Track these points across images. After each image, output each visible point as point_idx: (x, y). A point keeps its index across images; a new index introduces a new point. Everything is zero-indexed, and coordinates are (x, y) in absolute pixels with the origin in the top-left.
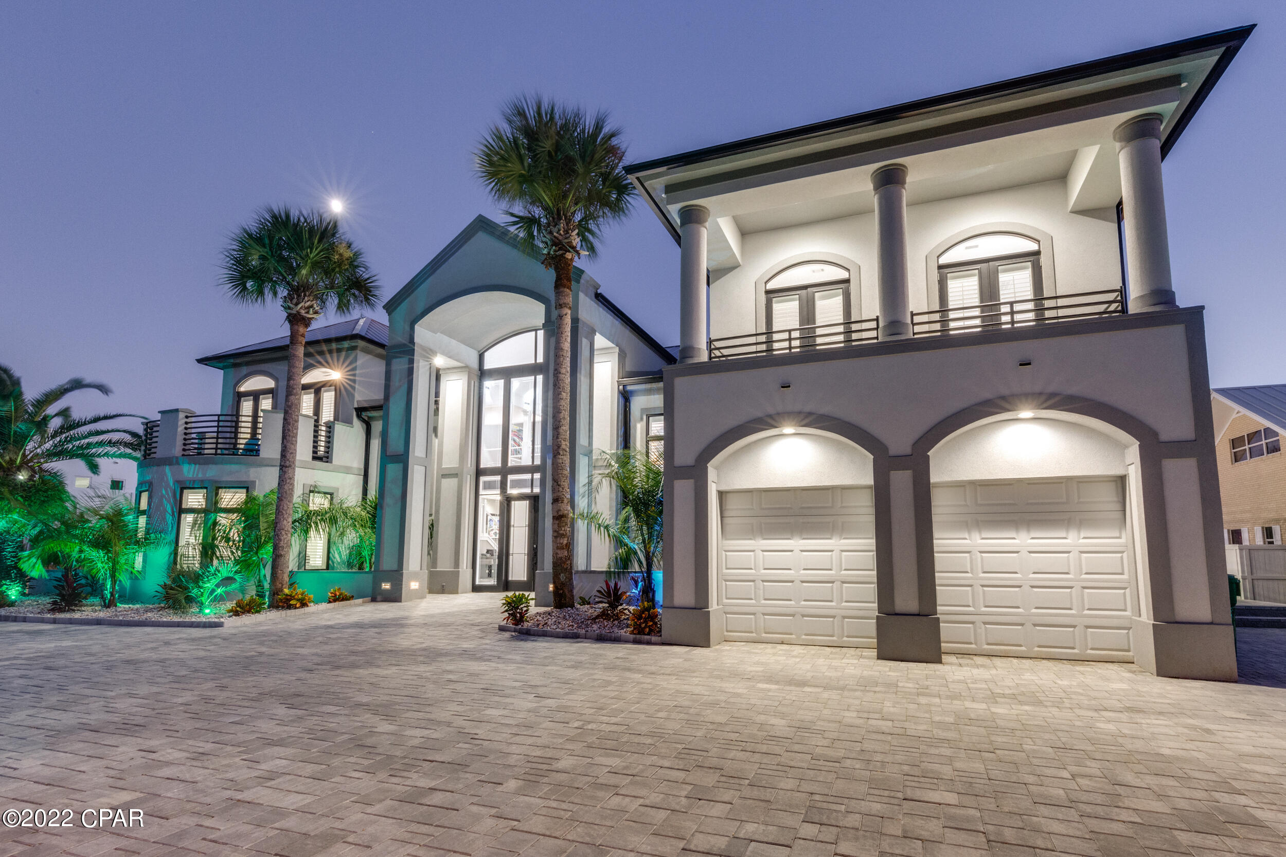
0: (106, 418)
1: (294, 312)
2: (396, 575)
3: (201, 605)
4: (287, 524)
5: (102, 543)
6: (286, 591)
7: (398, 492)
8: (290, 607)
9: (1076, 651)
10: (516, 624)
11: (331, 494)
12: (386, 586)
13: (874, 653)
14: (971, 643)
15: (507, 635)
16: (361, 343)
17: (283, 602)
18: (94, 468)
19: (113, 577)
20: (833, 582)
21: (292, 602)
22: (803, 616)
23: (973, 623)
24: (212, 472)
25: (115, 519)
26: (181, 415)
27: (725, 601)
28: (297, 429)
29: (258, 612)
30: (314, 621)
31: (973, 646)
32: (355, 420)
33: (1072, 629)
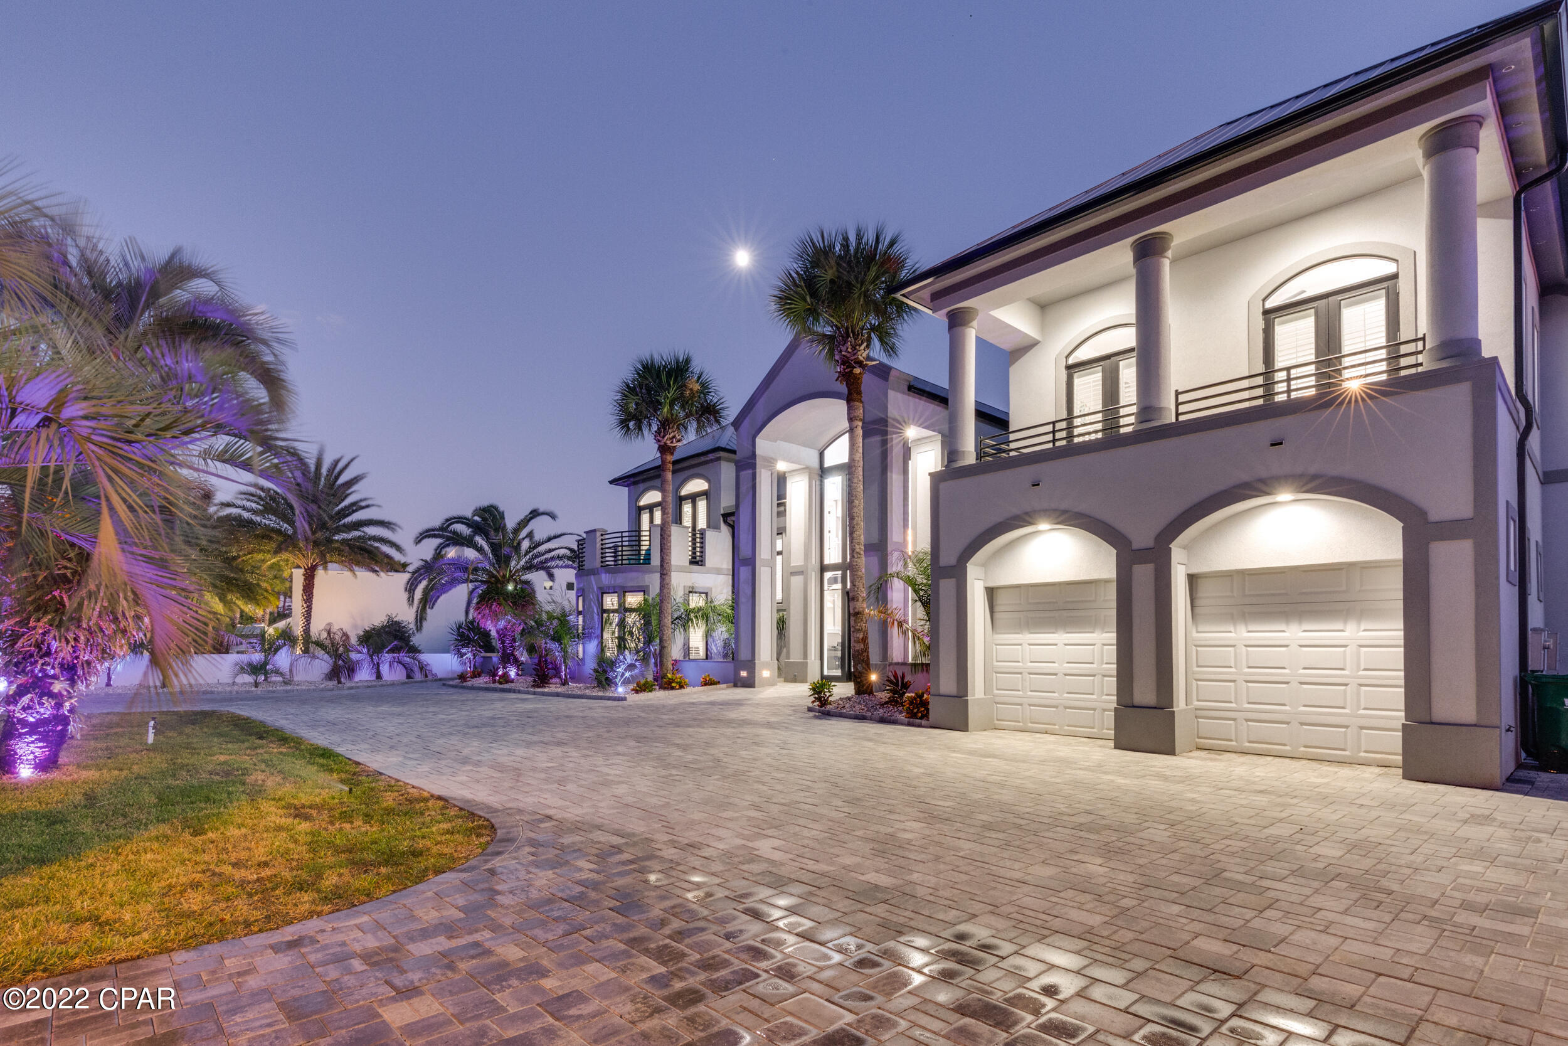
0: (555, 537)
1: (662, 444)
2: (750, 665)
3: (616, 684)
4: (668, 620)
5: (557, 638)
6: (669, 676)
7: (749, 592)
8: (673, 688)
9: (1347, 753)
10: (821, 707)
11: (706, 594)
12: (744, 674)
13: (1112, 744)
14: (1231, 740)
15: (811, 714)
16: (722, 454)
17: (668, 685)
18: (551, 577)
19: (565, 662)
20: (1094, 676)
21: (673, 685)
22: (1066, 708)
23: (1234, 719)
24: (620, 579)
25: (563, 619)
26: (598, 534)
27: (996, 692)
28: (670, 542)
29: (651, 691)
30: (687, 699)
31: (1234, 743)
32: (722, 525)
33: (1344, 730)
